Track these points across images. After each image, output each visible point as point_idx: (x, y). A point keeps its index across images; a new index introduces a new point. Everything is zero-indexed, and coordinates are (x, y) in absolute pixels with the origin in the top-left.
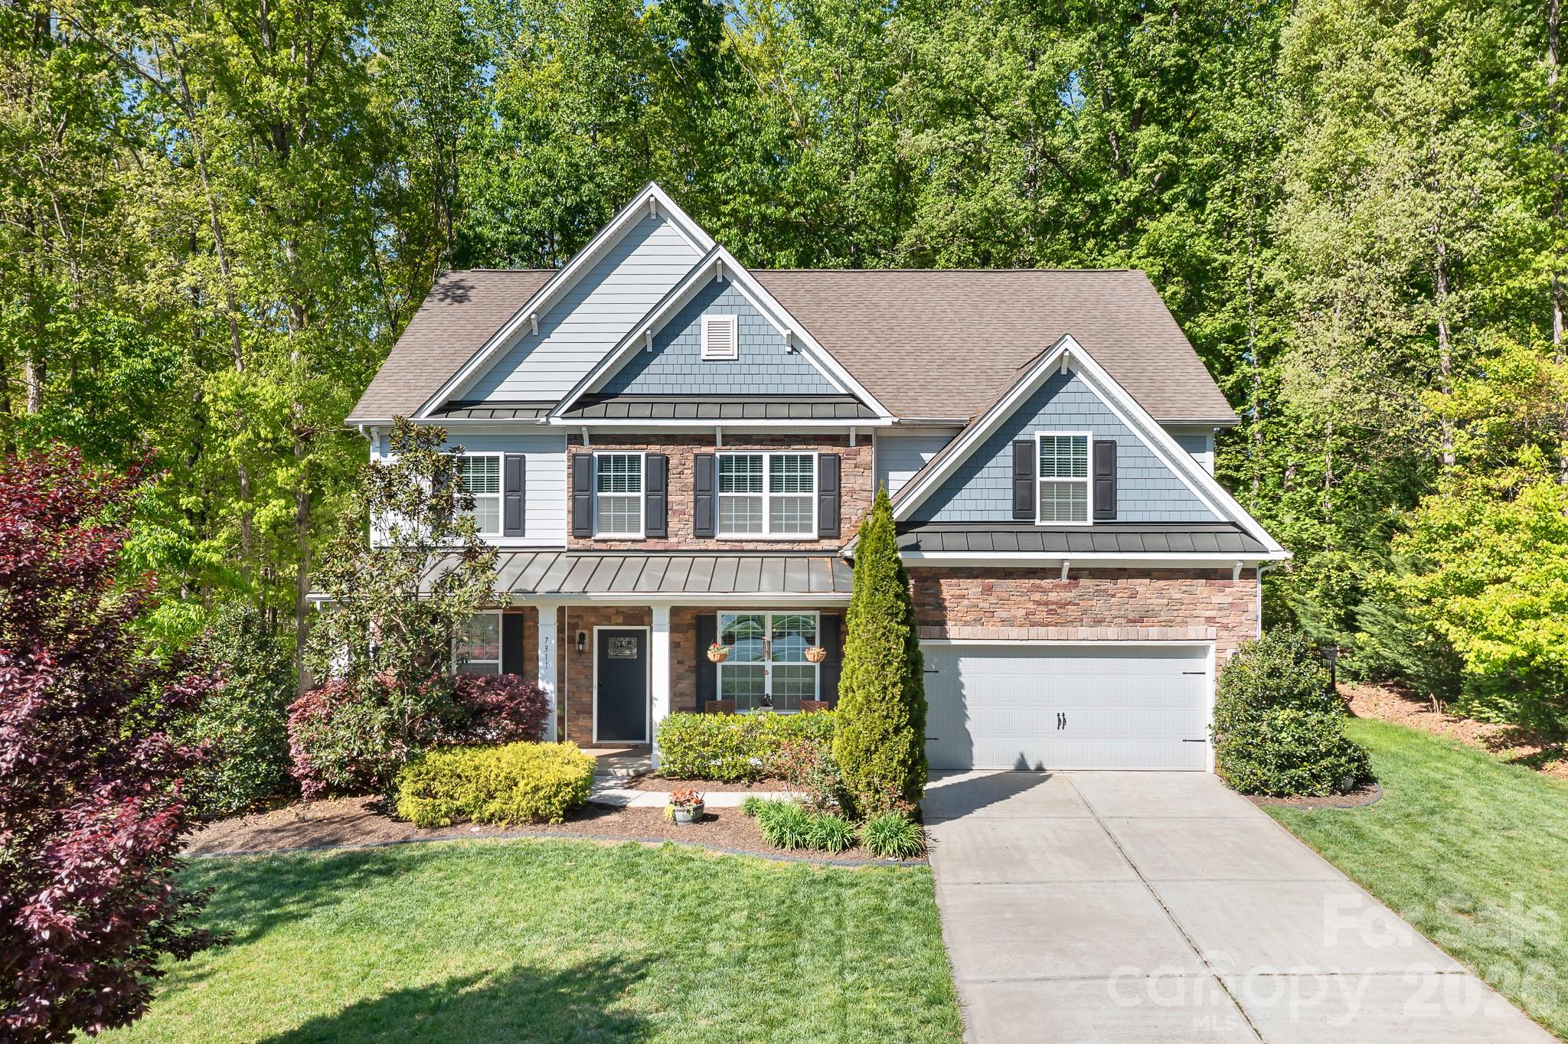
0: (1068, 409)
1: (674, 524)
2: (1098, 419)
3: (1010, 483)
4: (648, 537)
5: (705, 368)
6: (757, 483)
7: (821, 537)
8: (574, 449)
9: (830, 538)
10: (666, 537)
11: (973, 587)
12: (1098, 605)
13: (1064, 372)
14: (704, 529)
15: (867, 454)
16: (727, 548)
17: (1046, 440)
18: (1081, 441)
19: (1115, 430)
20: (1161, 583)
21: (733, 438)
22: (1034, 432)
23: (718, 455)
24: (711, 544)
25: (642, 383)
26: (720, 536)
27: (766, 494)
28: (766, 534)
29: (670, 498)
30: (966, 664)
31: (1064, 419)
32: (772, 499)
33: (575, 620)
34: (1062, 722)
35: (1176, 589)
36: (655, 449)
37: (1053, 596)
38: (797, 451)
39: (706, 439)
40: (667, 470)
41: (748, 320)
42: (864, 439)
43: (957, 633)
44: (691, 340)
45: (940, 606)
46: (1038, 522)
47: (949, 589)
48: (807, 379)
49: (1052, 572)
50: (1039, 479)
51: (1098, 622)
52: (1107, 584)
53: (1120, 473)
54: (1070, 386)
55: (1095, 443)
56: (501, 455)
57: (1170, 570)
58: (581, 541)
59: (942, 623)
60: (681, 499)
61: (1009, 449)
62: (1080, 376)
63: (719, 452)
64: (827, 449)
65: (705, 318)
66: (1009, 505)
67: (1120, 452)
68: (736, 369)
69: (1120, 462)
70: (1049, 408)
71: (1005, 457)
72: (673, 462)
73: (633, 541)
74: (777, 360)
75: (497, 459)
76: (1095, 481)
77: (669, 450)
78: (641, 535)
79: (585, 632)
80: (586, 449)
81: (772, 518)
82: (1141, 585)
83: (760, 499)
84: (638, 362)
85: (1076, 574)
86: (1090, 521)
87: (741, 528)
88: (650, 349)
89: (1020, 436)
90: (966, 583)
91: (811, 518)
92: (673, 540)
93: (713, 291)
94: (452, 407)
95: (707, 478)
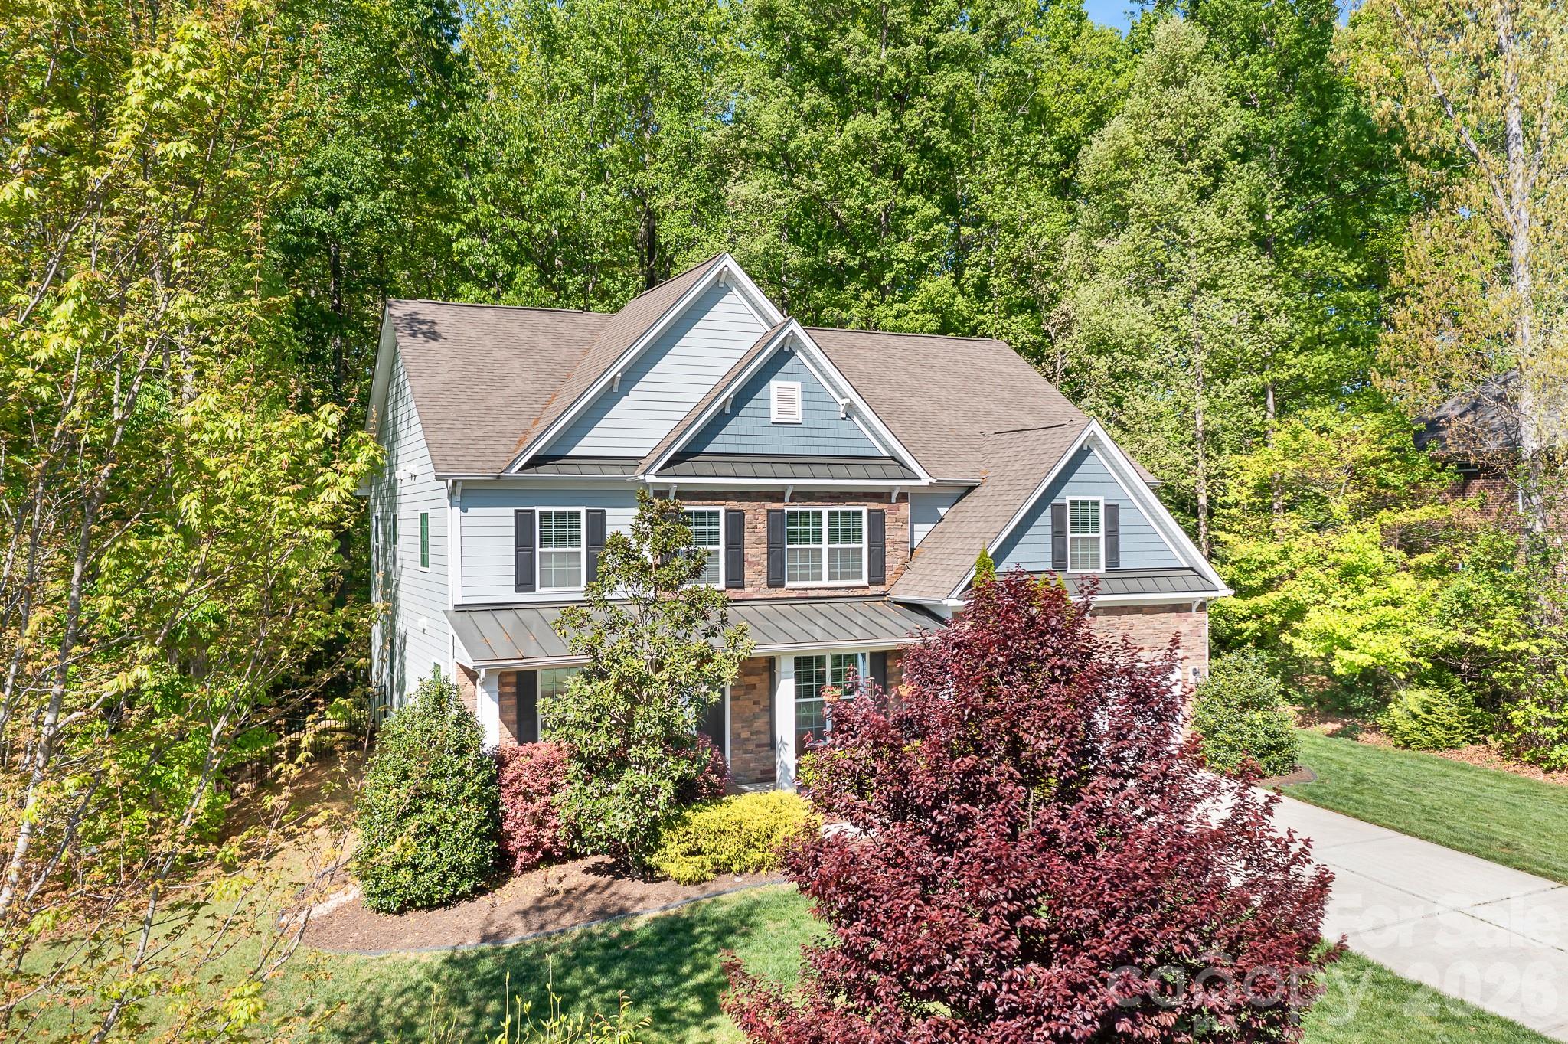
0: (1088, 478)
1: (749, 575)
2: (1107, 487)
3: (1049, 539)
4: (727, 588)
5: (774, 430)
6: (817, 536)
7: (870, 583)
9: (877, 584)
10: (743, 588)
13: (1086, 448)
14: (776, 579)
15: (905, 510)
16: (794, 595)
17: (1073, 503)
18: (1096, 503)
19: (1119, 495)
20: (1149, 617)
21: (801, 495)
22: (1065, 497)
23: (786, 510)
24: (780, 592)
25: (717, 445)
26: (789, 584)
27: (825, 546)
28: (825, 582)
29: (745, 551)
31: (1085, 487)
32: (830, 550)
36: (733, 505)
38: (850, 507)
39: (776, 496)
40: (743, 525)
41: (809, 384)
42: (903, 497)
44: (761, 403)
46: (1069, 570)
48: (857, 443)
50: (1069, 535)
52: (1114, 619)
53: (1122, 530)
54: (1089, 459)
55: (1107, 506)
56: (583, 510)
57: (1154, 606)
60: (755, 551)
61: (1048, 511)
62: (1095, 451)
63: (787, 507)
64: (875, 506)
65: (774, 385)
66: (1050, 557)
67: (1121, 513)
68: (799, 432)
69: (1121, 521)
70: (1074, 478)
71: (1046, 518)
72: (748, 517)
74: (833, 424)
75: (578, 513)
76: (1107, 536)
77: (744, 506)
78: (722, 586)
81: (830, 567)
83: (820, 550)
84: (720, 421)
86: (1103, 569)
87: (804, 578)
88: (727, 411)
89: (1056, 502)
91: (860, 566)
92: (748, 590)
93: (780, 359)
94: (536, 462)
95: (780, 532)
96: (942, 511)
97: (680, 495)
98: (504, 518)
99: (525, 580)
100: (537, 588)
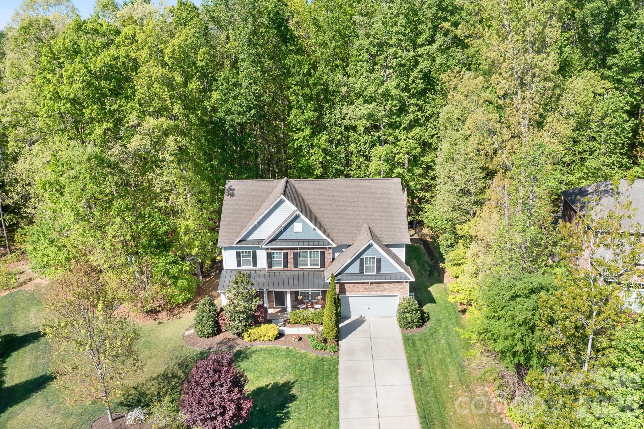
0: (371, 252)
1: (289, 265)
2: (377, 254)
3: (359, 266)
4: (284, 268)
5: (295, 234)
6: (307, 257)
7: (321, 267)
8: (267, 251)
9: (323, 267)
11: (351, 285)
12: (376, 288)
13: (371, 245)
14: (296, 265)
15: (331, 251)
16: (301, 270)
17: (366, 258)
18: (374, 258)
19: (380, 256)
20: (389, 284)
21: (302, 248)
22: (364, 256)
24: (297, 269)
25: (281, 238)
26: (299, 267)
27: (309, 259)
28: (309, 267)
29: (288, 260)
30: (350, 299)
31: (370, 254)
34: (369, 308)
35: (392, 285)
36: (285, 251)
37: (367, 287)
38: (315, 251)
39: (297, 249)
40: (288, 255)
41: (304, 224)
42: (330, 248)
43: (348, 294)
44: (292, 228)
45: (345, 289)
46: (364, 273)
47: (346, 286)
48: (317, 236)
49: (368, 283)
50: (365, 265)
51: (377, 291)
52: (378, 285)
53: (382, 264)
54: (372, 247)
55: (377, 258)
56: (251, 251)
57: (391, 282)
58: (270, 269)
59: (345, 292)
60: (291, 260)
61: (359, 259)
63: (298, 251)
64: (322, 250)
65: (295, 224)
66: (359, 270)
67: (381, 260)
68: (302, 234)
69: (382, 262)
70: (367, 252)
71: (358, 261)
72: (289, 253)
74: (311, 232)
76: (376, 265)
77: (287, 251)
78: (282, 268)
80: (270, 251)
81: (310, 264)
82: (385, 285)
83: (307, 260)
84: (281, 233)
85: (372, 283)
86: (375, 273)
87: (304, 265)
88: (283, 230)
89: (361, 257)
90: (349, 285)
91: (318, 263)
92: (289, 268)
93: (296, 218)
94: (240, 241)
95: (296, 256)
96: (343, 250)
97: (272, 249)
98: (234, 253)
99: (239, 264)
100: (242, 266)
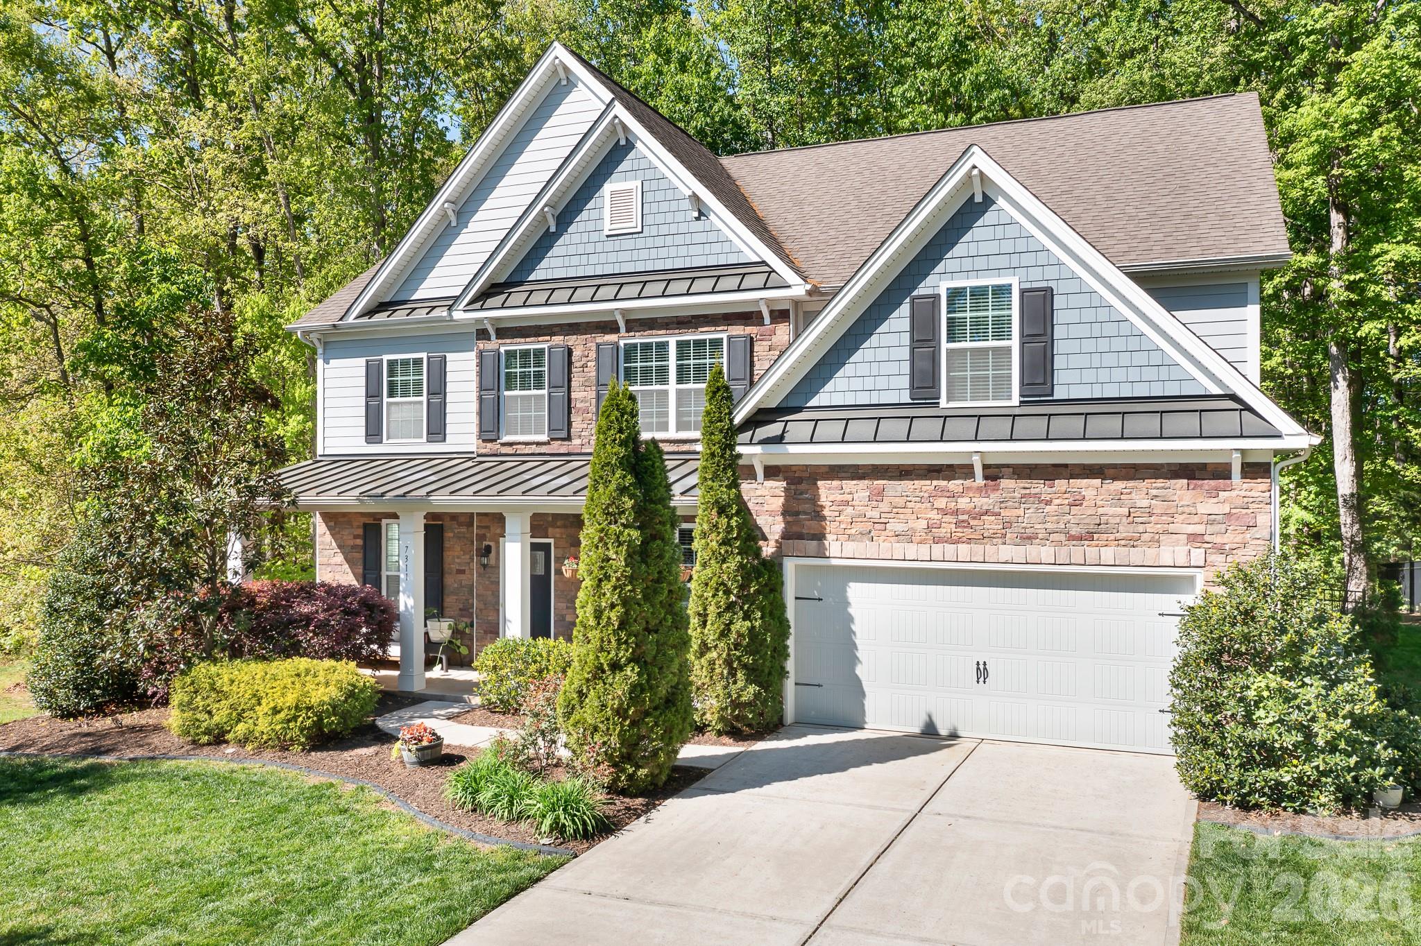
0: (985, 248)
1: (577, 423)
2: (1027, 259)
3: (905, 353)
4: (553, 439)
5: (609, 245)
6: (662, 374)
8: (481, 345)
10: (569, 438)
11: (859, 490)
12: (1029, 516)
13: (978, 199)
15: (784, 333)
17: (955, 294)
18: (1002, 291)
19: (1051, 273)
20: (1119, 485)
21: (637, 323)
22: (939, 283)
23: (622, 343)
25: (546, 268)
27: (672, 386)
28: (671, 433)
29: (573, 395)
30: (856, 592)
31: (980, 263)
32: (679, 392)
33: (483, 531)
34: (982, 672)
35: (1141, 493)
36: (558, 340)
37: (963, 503)
38: (706, 334)
39: (609, 324)
40: (570, 363)
41: (652, 180)
42: (780, 315)
43: (839, 550)
44: (594, 215)
45: (818, 515)
46: (943, 402)
47: (828, 492)
48: (716, 248)
49: (965, 471)
50: (945, 346)
51: (1028, 538)
52: (1038, 487)
53: (1059, 332)
54: (989, 217)
55: (1023, 292)
56: (424, 355)
57: (1135, 467)
58: (489, 445)
59: (820, 537)
60: (584, 394)
61: (905, 309)
62: (1001, 202)
63: (624, 339)
64: (737, 330)
65: (608, 188)
66: (905, 382)
67: (1058, 302)
68: (640, 243)
69: (1059, 317)
70: (959, 250)
71: (900, 320)
72: (577, 353)
73: (538, 444)
74: (683, 228)
75: (421, 359)
76: (1022, 344)
77: (572, 340)
78: (544, 438)
79: (491, 544)
80: (493, 344)
81: (679, 414)
82: (1088, 487)
83: (666, 392)
84: (542, 246)
85: (994, 472)
86: (1016, 400)
87: (646, 428)
88: (553, 229)
89: (922, 290)
90: (849, 485)
92: (576, 442)
93: (618, 152)
95: (610, 370)
97: (503, 333)
98: (355, 369)
99: (373, 432)
100: (385, 440)
